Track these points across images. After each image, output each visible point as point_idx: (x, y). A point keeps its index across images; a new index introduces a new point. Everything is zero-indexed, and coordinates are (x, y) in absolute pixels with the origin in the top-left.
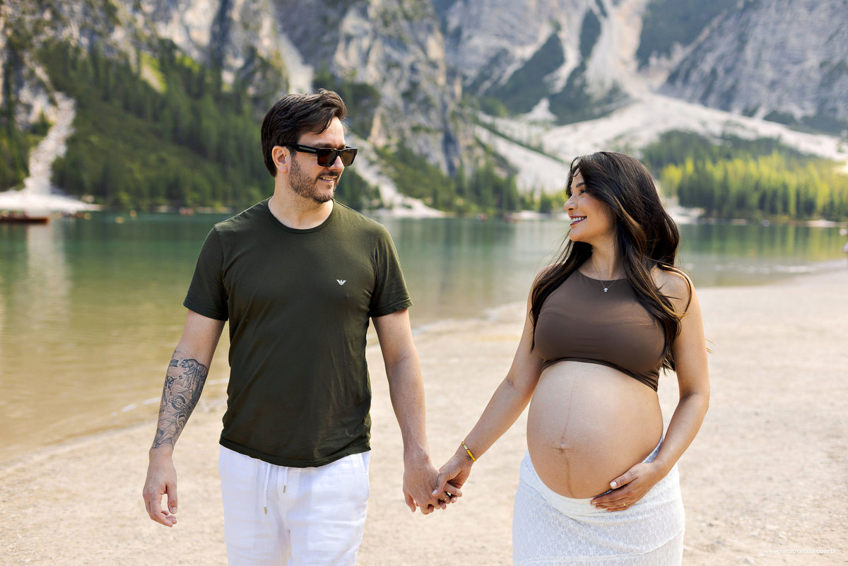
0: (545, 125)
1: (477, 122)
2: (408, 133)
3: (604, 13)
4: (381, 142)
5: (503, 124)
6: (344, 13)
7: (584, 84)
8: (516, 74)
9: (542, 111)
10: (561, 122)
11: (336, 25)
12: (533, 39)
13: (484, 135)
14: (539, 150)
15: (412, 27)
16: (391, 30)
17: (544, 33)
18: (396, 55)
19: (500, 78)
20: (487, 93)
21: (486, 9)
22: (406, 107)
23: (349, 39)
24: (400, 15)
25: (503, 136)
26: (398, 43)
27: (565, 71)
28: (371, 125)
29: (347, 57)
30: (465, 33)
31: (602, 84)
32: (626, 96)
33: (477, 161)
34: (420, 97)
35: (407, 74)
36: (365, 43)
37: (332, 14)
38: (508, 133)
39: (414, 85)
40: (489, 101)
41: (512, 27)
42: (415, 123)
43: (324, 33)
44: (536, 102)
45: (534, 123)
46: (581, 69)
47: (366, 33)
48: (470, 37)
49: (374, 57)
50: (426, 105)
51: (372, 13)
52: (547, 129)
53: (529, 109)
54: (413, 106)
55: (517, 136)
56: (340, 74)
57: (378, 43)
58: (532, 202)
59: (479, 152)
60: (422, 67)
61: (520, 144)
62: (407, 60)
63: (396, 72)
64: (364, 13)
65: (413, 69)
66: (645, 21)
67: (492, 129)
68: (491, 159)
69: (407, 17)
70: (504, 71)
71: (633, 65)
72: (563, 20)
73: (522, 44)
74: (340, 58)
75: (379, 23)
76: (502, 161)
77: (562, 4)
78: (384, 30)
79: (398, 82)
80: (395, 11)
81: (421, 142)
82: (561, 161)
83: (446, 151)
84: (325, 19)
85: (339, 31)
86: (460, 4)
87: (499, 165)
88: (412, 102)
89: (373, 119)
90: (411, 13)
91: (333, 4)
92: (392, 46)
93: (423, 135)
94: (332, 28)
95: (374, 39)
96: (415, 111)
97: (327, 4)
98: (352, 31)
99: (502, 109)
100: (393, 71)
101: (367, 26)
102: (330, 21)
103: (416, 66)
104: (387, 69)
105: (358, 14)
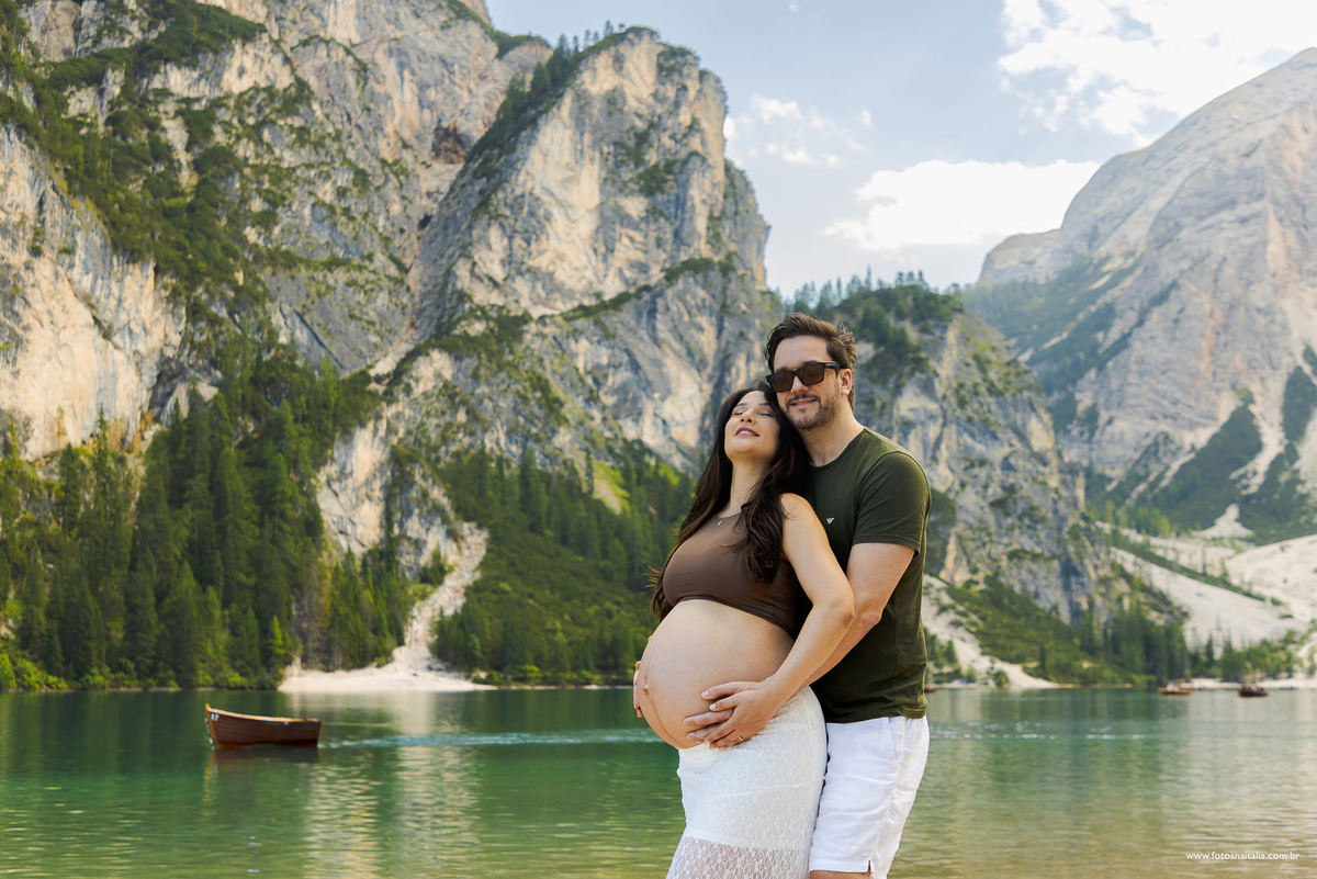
0: (1235, 544)
1: (1117, 541)
2: (1004, 562)
4: (961, 577)
5: (1162, 545)
6: (898, 390)
7: (1296, 481)
8: (1184, 467)
9: (1228, 523)
10: (1259, 540)
11: (887, 408)
12: (1213, 418)
13: (1128, 561)
14: (1223, 582)
15: (1002, 406)
16: (970, 411)
17: (1226, 407)
18: (979, 448)
19: (1160, 477)
20: (1142, 499)
21: (1132, 379)
22: (999, 525)
23: (907, 426)
25: (1162, 562)
26: (988, 432)
27: (1262, 462)
28: (944, 554)
30: (1104, 416)
33: (1120, 600)
34: (1021, 508)
35: (998, 473)
36: (933, 431)
37: (881, 395)
38: (1171, 556)
40: (1143, 512)
41: (1175, 402)
42: (1015, 547)
44: (1221, 512)
45: (1216, 541)
47: (932, 417)
48: (1110, 422)
49: (944, 453)
50: (1031, 517)
51: (940, 389)
52: (1239, 551)
53: (1209, 523)
54: (1009, 522)
55: (1184, 561)
57: (952, 432)
58: (1211, 662)
59: (1122, 586)
60: (1018, 462)
61: (1191, 573)
62: (997, 453)
63: (982, 473)
64: (927, 388)
65: (1007, 466)
67: (1145, 553)
68: (1141, 597)
69: (992, 391)
70: (1168, 468)
72: (1255, 388)
73: (1192, 426)
75: (953, 400)
76: (1161, 601)
77: (1251, 364)
78: (958, 412)
79: (986, 487)
80: (975, 385)
81: (1024, 575)
82: (1260, 598)
83: (1067, 588)
84: (871, 402)
85: (891, 417)
86: (1092, 374)
87: (1155, 608)
88: (1007, 514)
89: (946, 543)
90: (1000, 386)
91: (882, 380)
92: (972, 435)
93: (1027, 564)
94: (881, 415)
95: (944, 425)
96: (1011, 529)
97: (874, 381)
98: (911, 416)
99: (1164, 523)
100: (976, 471)
101: (933, 407)
102: (878, 404)
103: (1012, 461)
104: (966, 469)
105: (918, 391)
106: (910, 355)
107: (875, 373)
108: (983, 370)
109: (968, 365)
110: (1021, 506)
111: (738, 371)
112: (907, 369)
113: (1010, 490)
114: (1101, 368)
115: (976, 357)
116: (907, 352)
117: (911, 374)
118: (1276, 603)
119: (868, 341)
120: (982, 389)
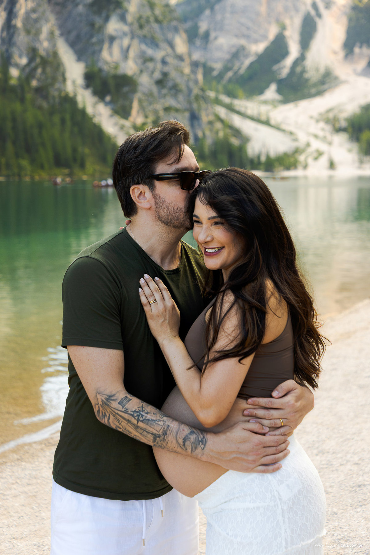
0: (274, 104)
1: (217, 102)
2: (161, 113)
3: (319, 15)
4: (140, 120)
5: (239, 104)
6: (107, 19)
7: (304, 71)
8: (252, 64)
9: (271, 93)
10: (285, 101)
11: (101, 29)
12: (265, 37)
13: (222, 112)
14: (267, 123)
15: (162, 28)
16: (145, 31)
17: (273, 32)
18: (150, 52)
19: (239, 69)
20: (230, 80)
21: (228, 15)
22: (159, 92)
23: (112, 39)
24: (152, 19)
25: (238, 113)
26: (153, 42)
27: (289, 61)
28: (131, 107)
29: (111, 54)
30: (213, 35)
31: (317, 70)
32: (336, 78)
33: (217, 132)
34: (170, 84)
35: (159, 66)
36: (126, 41)
37: (98, 21)
38: (242, 110)
39: (165, 75)
40: (230, 87)
41: (248, 28)
42: (167, 104)
43: (92, 36)
44: (267, 87)
45: (265, 102)
46: (302, 58)
47: (125, 34)
48: (216, 38)
49: (132, 54)
50: (175, 89)
51: (129, 18)
52: (275, 107)
53: (261, 92)
54: (164, 91)
55: (249, 112)
56: (105, 68)
57: (136, 42)
58: (259, 163)
59: (219, 125)
60: (170, 60)
61: (252, 118)
62: (159, 55)
63: (150, 65)
64: (123, 18)
65: (164, 62)
66: (350, 20)
67: (230, 108)
68: (228, 131)
69: (157, 21)
70: (242, 63)
71: (342, 54)
72: (287, 22)
73: (256, 42)
74: (105, 54)
75: (136, 25)
76: (237, 132)
77: (286, 9)
78: (139, 31)
79: (153, 72)
80: (148, 17)
82: (283, 131)
83: (192, 126)
84: (92, 25)
85: (104, 34)
86: (207, 12)
87: (235, 136)
88: (163, 88)
89: (131, 103)
90: (161, 18)
91: (98, 12)
92: (146, 44)
93: (173, 113)
94: (98, 32)
95: (132, 38)
96: (166, 95)
97: (94, 13)
98: (114, 33)
99: (240, 92)
100: (148, 64)
101: (126, 28)
102: (97, 26)
103: (166, 59)
104: (143, 62)
105: (118, 19)
107: (95, 8)
108: (152, 9)
109: (144, 6)
111: (21, 5)
112: (112, 7)
114: (212, 9)
117: (114, 10)
118: (291, 133)
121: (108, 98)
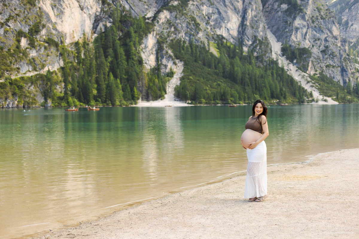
1: (356, 61)
2: (324, 68)
4: (312, 73)
6: (294, 18)
11: (291, 24)
15: (324, 22)
16: (315, 24)
18: (318, 35)
22: (323, 57)
23: (297, 29)
26: (320, 30)
28: (308, 66)
29: (296, 37)
30: (350, 23)
35: (323, 42)
36: (305, 30)
37: (289, 20)
42: (327, 64)
43: (285, 29)
47: (304, 26)
48: (352, 25)
49: (308, 37)
50: (333, 55)
51: (307, 18)
56: (293, 44)
57: (310, 30)
60: (329, 39)
62: (323, 37)
64: (303, 18)
69: (322, 18)
74: (293, 37)
75: (311, 21)
78: (312, 25)
79: (320, 46)
80: (317, 16)
81: (330, 72)
83: (342, 75)
84: (286, 22)
85: (293, 27)
86: (347, 10)
88: (326, 54)
89: (309, 63)
90: (324, 16)
91: (290, 15)
92: (316, 31)
93: (331, 68)
94: (290, 26)
95: (308, 28)
96: (327, 58)
97: (287, 16)
98: (298, 26)
100: (317, 42)
101: (305, 23)
102: (289, 22)
103: (327, 39)
104: (314, 41)
105: (301, 19)
106: (298, 8)
107: (288, 13)
108: (319, 12)
109: (315, 10)
110: (330, 52)
111: (249, 14)
112: (297, 12)
113: (327, 47)
114: (350, 9)
115: (317, 8)
116: (297, 7)
117: (299, 14)
119: (286, 4)
120: (319, 18)
121: (295, 61)
